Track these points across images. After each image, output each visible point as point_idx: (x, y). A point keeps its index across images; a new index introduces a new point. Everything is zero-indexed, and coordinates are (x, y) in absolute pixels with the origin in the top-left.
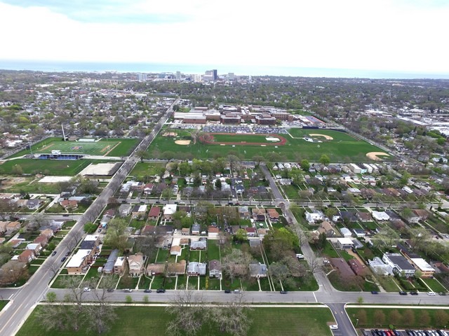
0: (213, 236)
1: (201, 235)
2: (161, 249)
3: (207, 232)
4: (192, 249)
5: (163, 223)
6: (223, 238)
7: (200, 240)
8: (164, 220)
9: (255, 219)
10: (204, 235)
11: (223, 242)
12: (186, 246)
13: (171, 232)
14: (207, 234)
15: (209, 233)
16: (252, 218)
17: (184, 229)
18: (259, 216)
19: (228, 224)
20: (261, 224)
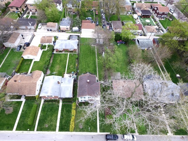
0: (88, 33)
1: (72, 32)
2: (13, 50)
3: (80, 28)
4: (57, 51)
5: (28, 16)
6: (102, 36)
7: (69, 39)
8: (29, 13)
9: (140, 14)
10: (76, 32)
11: (101, 42)
12: (49, 46)
13: (33, 27)
14: (79, 31)
15: (83, 30)
16: (134, 13)
17: (50, 24)
18: (143, 11)
19: (107, 19)
20: (148, 21)
